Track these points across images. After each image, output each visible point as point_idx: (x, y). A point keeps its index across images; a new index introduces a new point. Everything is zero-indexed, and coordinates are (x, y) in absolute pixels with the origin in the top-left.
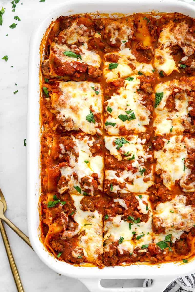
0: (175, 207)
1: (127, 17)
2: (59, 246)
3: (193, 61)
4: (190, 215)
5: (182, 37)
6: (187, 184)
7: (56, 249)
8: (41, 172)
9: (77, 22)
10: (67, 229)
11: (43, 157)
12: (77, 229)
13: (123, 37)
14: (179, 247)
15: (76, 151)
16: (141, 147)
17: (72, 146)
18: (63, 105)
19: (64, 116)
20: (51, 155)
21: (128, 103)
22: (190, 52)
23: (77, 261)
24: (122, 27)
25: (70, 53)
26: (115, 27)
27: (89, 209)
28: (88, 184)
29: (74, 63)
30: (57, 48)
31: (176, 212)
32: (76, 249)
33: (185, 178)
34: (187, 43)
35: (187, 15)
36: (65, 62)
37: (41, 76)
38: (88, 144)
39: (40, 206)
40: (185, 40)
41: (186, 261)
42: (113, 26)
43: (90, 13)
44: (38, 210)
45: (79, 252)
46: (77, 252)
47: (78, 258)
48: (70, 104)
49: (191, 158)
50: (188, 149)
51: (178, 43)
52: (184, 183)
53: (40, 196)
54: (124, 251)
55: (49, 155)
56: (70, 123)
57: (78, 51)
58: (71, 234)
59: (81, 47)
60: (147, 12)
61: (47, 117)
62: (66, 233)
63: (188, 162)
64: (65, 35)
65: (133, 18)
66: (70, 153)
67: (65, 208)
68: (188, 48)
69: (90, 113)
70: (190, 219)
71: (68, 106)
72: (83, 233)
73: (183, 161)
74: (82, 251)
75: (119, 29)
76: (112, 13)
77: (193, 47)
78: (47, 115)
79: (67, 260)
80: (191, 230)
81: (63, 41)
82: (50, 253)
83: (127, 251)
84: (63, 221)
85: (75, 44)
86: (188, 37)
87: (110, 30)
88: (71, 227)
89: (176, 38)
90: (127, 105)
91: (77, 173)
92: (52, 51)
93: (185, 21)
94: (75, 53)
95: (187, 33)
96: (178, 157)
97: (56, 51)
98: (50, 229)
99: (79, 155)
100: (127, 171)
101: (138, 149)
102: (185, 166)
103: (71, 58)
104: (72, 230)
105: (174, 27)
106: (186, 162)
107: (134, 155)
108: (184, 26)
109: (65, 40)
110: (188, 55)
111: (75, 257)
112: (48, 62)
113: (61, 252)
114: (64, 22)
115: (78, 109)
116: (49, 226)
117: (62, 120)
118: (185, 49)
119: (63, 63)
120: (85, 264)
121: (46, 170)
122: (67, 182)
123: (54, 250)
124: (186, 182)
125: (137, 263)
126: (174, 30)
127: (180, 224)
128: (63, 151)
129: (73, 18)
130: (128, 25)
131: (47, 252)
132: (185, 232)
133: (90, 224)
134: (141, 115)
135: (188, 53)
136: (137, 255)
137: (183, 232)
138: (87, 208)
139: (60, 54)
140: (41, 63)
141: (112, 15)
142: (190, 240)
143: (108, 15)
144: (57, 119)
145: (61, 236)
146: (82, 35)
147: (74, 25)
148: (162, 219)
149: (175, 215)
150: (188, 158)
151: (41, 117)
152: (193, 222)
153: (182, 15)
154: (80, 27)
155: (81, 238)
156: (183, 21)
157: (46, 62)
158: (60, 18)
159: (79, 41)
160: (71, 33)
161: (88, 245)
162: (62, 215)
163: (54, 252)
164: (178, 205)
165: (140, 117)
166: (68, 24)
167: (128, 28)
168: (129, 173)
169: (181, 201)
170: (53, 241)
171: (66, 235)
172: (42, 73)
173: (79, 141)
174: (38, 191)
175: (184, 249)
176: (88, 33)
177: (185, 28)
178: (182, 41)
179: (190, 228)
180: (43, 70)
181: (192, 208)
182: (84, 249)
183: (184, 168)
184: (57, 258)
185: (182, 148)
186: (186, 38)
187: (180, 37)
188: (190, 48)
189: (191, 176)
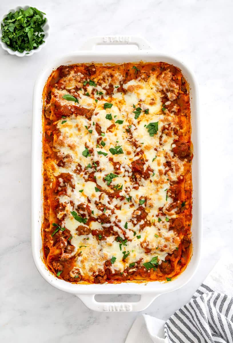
0: (160, 231)
1: (119, 66)
2: (59, 266)
3: (175, 105)
4: (172, 238)
5: (166, 84)
6: (169, 210)
7: (57, 269)
8: (43, 202)
9: (75, 71)
10: (65, 252)
11: (45, 189)
12: (74, 252)
13: (115, 83)
14: (164, 267)
15: (73, 183)
16: (128, 179)
17: (70, 179)
18: (62, 144)
19: (64, 153)
20: (52, 187)
21: (118, 140)
22: (173, 97)
23: (74, 280)
24: (114, 75)
25: (69, 96)
26: (109, 74)
27: (85, 233)
28: (83, 209)
29: (71, 107)
30: (57, 93)
31: (160, 236)
32: (73, 270)
33: (167, 206)
34: (171, 89)
35: (171, 64)
36: (64, 105)
37: (44, 119)
38: (84, 178)
39: (43, 231)
40: (169, 87)
41: (169, 279)
42: (107, 73)
43: (86, 63)
44: (41, 235)
45: (76, 273)
46: (74, 272)
47: (75, 278)
48: (68, 143)
49: (172, 189)
50: (171, 181)
51: (163, 89)
52: (167, 210)
53: (42, 223)
54: (115, 271)
55: (51, 187)
56: (69, 159)
57: (76, 95)
58: (68, 255)
59: (78, 92)
60: (136, 62)
61: (50, 154)
62: (64, 255)
63: (170, 192)
64: (65, 82)
65: (124, 67)
66: (68, 184)
67: (65, 234)
68: (172, 93)
69: (85, 149)
70: (172, 242)
71: (66, 145)
72: (79, 255)
73: (166, 191)
74: (79, 271)
75: (112, 76)
76: (105, 63)
77: (176, 93)
78: (49, 152)
79: (66, 279)
80: (173, 252)
81: (62, 87)
82: (51, 272)
83: (119, 271)
84: (62, 245)
85: (74, 89)
86: (172, 84)
87: (104, 76)
88: (69, 250)
89: (161, 85)
90: (117, 142)
91: (74, 201)
92: (53, 96)
93: (169, 70)
94: (74, 96)
95: (170, 80)
96: (161, 188)
97: (57, 96)
98: (51, 251)
99: (75, 187)
100: (116, 199)
101: (125, 181)
102: (167, 196)
103: (70, 102)
104: (70, 252)
105: (160, 74)
106: (168, 192)
107: (122, 186)
108: (168, 74)
109: (64, 86)
110: (172, 100)
111: (72, 277)
112: (50, 106)
113: (60, 271)
114: (63, 71)
115: (75, 146)
116: (50, 248)
117: (62, 156)
118: (169, 95)
119: (63, 106)
120: (82, 282)
121: (48, 201)
122: (64, 208)
123: (55, 269)
124: (168, 209)
125: (127, 281)
126: (160, 77)
127: (164, 246)
128: (62, 184)
129: (71, 67)
130: (120, 73)
131: (49, 271)
132: (169, 254)
133: (85, 246)
134: (127, 150)
135: (172, 98)
136: (127, 275)
137: (167, 255)
138: (83, 233)
139: (60, 98)
140: (44, 107)
141: (105, 64)
142: (173, 262)
143: (103, 64)
144: (58, 156)
145: (60, 257)
146: (80, 82)
147: (72, 73)
148: (148, 242)
149: (159, 238)
150: (170, 189)
151: (44, 154)
152: (175, 244)
153: (167, 64)
154: (77, 74)
155: (77, 259)
156: (168, 70)
157: (47, 106)
158: (60, 68)
159: (76, 87)
160: (70, 80)
161: (83, 264)
162: (61, 240)
163: (54, 271)
164: (162, 230)
165: (126, 152)
166: (67, 73)
167: (120, 75)
168: (117, 201)
169: (165, 227)
170: (53, 262)
171: (64, 257)
172: (45, 116)
173: (77, 175)
174: (41, 218)
175: (168, 269)
176: (84, 80)
177: (169, 76)
178: (167, 87)
179: (173, 250)
180: (46, 114)
181: (174, 233)
182: (80, 269)
183: (167, 197)
184: (57, 277)
185: (166, 180)
186: (170, 84)
187: (165, 84)
188: (173, 94)
189: (173, 204)
